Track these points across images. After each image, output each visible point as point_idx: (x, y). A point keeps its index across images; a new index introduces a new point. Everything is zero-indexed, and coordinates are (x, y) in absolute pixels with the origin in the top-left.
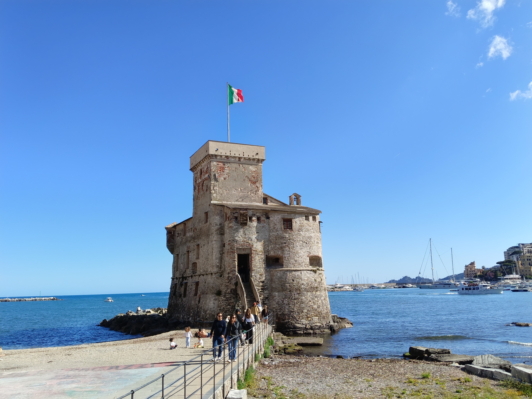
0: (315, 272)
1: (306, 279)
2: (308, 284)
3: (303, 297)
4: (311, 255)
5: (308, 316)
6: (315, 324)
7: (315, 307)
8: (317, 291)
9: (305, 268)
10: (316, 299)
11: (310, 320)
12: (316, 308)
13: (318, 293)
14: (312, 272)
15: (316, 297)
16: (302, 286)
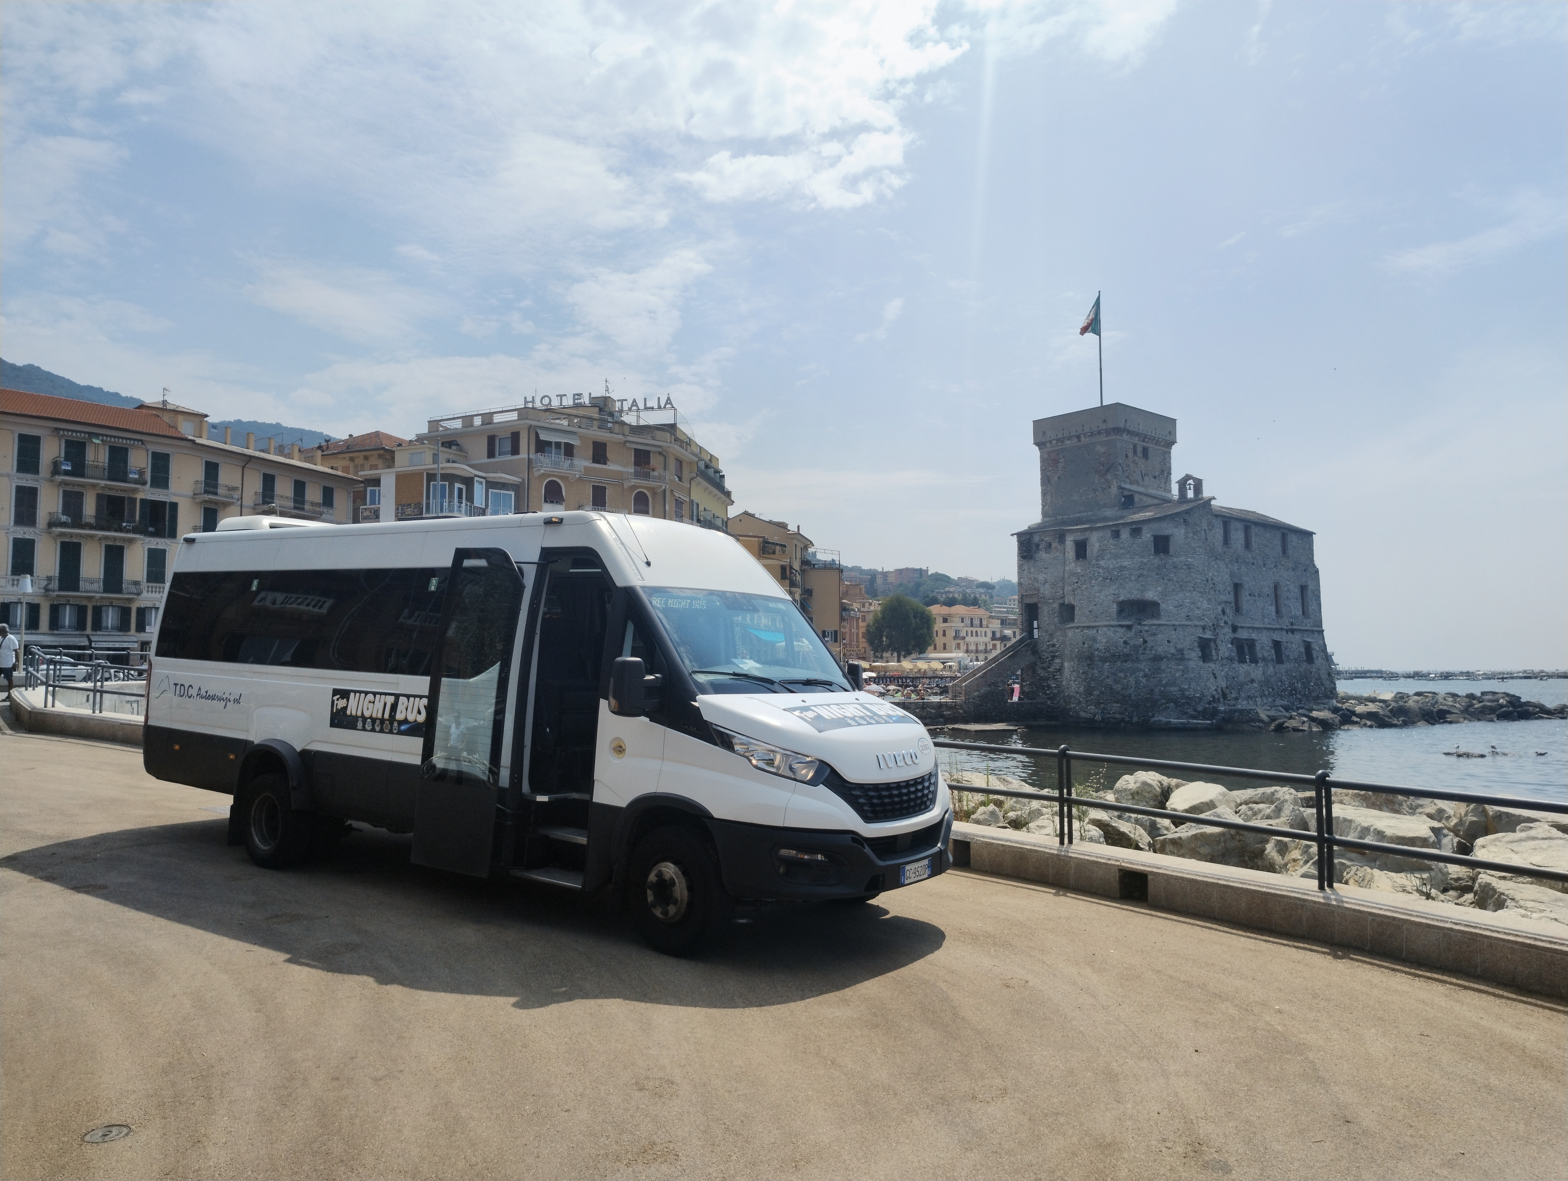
0: (1129, 627)
1: (1105, 640)
2: (1107, 650)
3: (1095, 671)
4: (1121, 599)
5: (1101, 701)
6: (1112, 715)
7: (1118, 687)
8: (1126, 661)
9: (1105, 623)
10: (1121, 675)
11: (1104, 707)
12: (1119, 689)
13: (1129, 665)
14: (1119, 629)
15: (1121, 671)
16: (1096, 653)
